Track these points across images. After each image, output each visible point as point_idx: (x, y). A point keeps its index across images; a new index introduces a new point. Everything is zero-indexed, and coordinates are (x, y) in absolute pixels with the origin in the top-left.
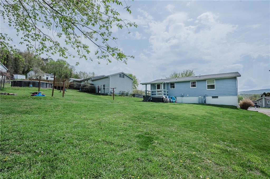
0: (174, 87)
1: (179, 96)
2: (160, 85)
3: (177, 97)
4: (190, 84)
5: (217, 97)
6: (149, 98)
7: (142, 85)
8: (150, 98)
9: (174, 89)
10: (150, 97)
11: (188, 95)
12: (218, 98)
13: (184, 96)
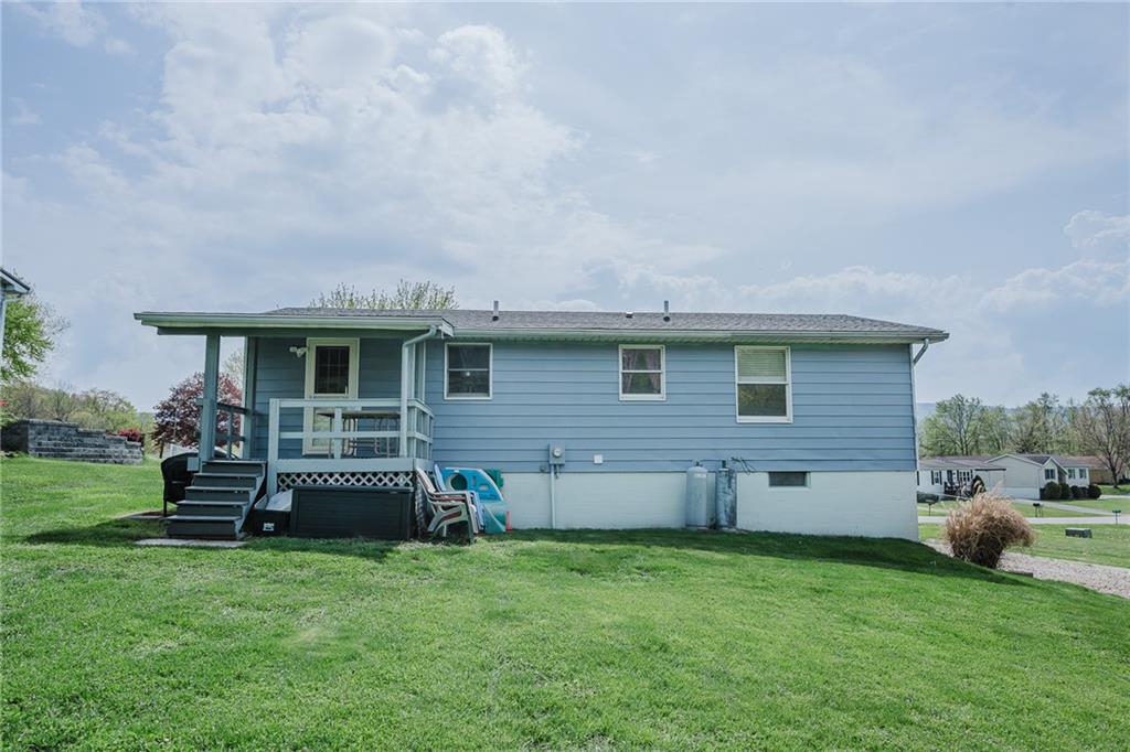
0: (481, 386)
1: (521, 467)
2: (345, 352)
3: (503, 476)
4: (617, 368)
5: (798, 478)
6: (253, 494)
7: (163, 330)
8: (263, 491)
9: (481, 397)
10: (259, 482)
11: (598, 459)
12: (803, 484)
13: (570, 466)
